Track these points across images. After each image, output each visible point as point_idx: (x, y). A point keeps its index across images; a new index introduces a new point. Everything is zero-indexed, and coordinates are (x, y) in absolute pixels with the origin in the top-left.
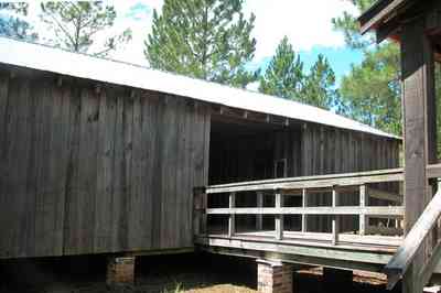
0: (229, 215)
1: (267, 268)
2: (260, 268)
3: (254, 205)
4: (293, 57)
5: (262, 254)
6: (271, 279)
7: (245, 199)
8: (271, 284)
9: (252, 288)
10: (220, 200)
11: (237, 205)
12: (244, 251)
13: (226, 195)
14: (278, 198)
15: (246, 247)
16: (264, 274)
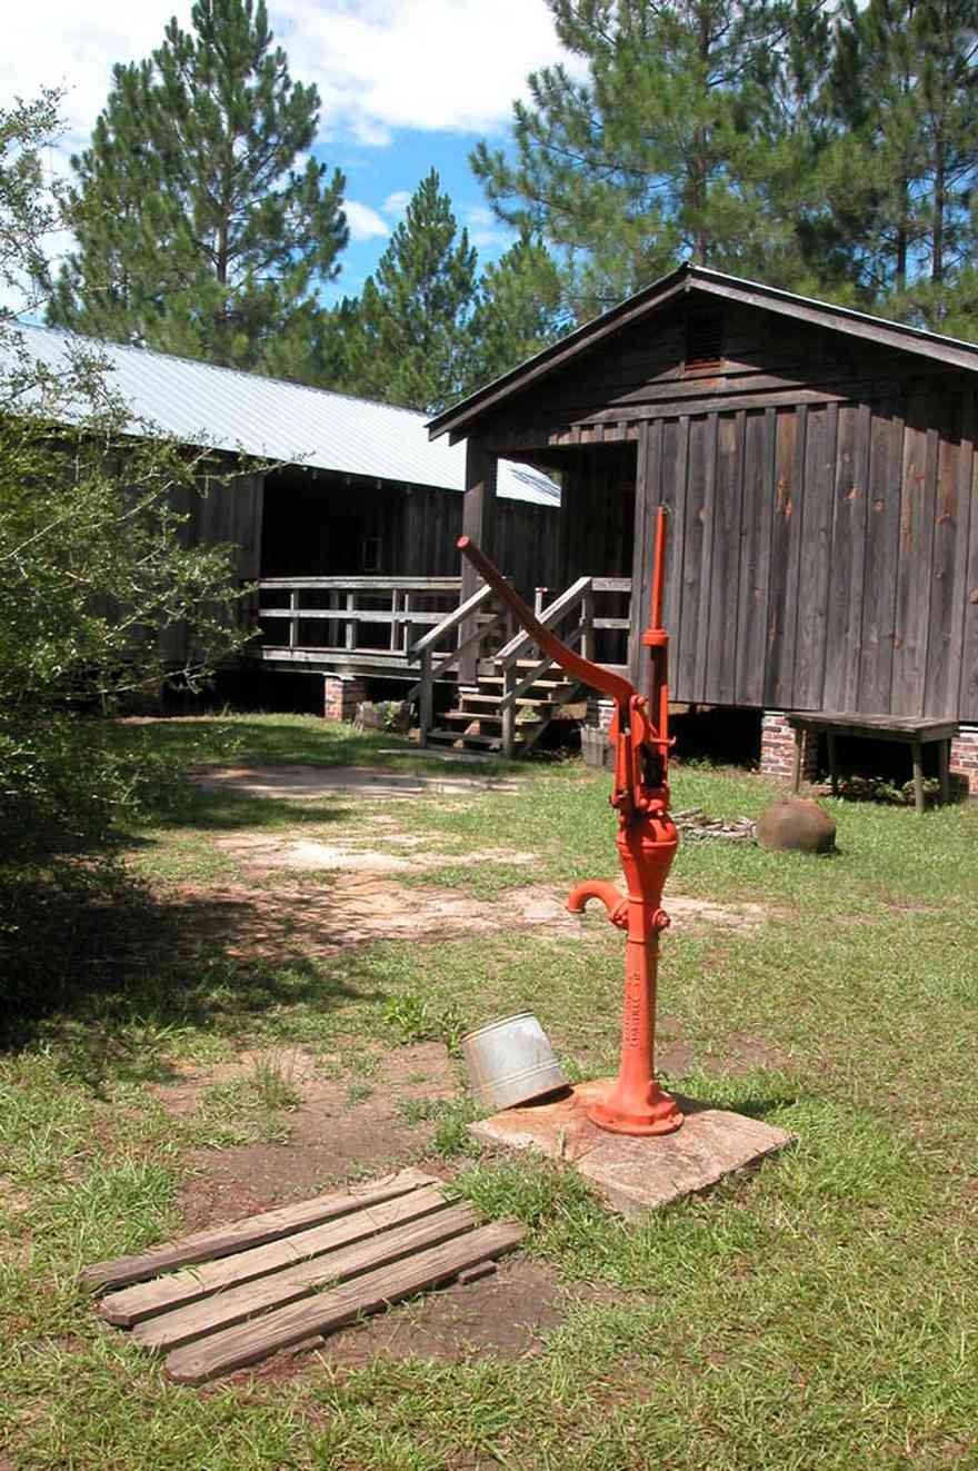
0: (289, 620)
1: (337, 682)
2: (329, 684)
3: (326, 606)
4: (452, 234)
5: (331, 667)
6: (340, 695)
7: (310, 599)
8: (340, 701)
9: (317, 715)
10: (280, 599)
11: (301, 606)
12: (309, 665)
13: (286, 592)
14: (350, 600)
15: (311, 660)
16: (334, 690)
